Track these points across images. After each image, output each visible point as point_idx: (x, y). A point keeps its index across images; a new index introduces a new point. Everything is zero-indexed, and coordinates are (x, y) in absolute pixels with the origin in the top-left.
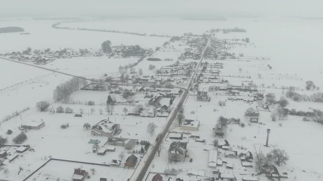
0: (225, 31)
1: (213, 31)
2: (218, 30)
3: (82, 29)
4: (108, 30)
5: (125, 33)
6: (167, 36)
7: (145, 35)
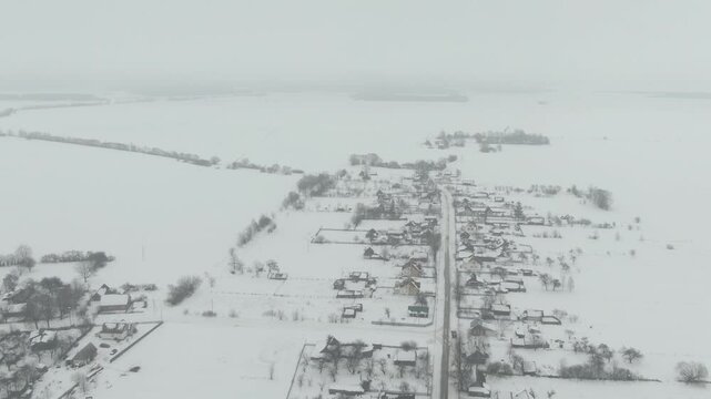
0: (487, 143)
1: (445, 141)
2: (460, 139)
3: (31, 137)
4: (102, 141)
5: (155, 152)
6: (287, 172)
7: (215, 161)
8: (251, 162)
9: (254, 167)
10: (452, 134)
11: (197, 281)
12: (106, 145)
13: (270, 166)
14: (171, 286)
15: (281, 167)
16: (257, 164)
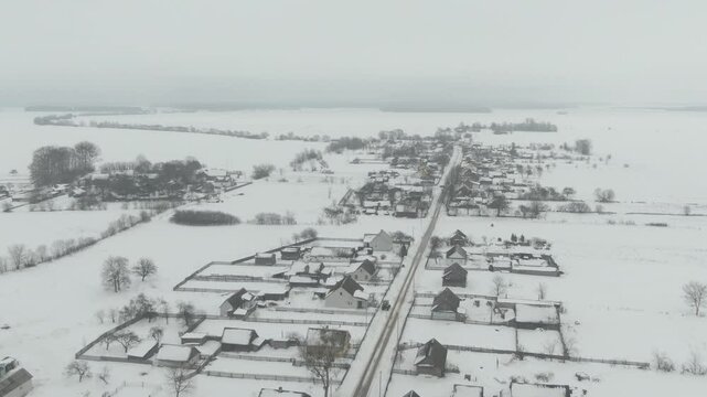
0: (498, 130)
1: (463, 128)
2: (477, 128)
3: (101, 125)
6: (327, 140)
7: (264, 136)
8: (296, 134)
9: (298, 139)
10: (471, 125)
11: (271, 168)
12: (169, 129)
13: (311, 136)
14: (255, 167)
15: (321, 136)
16: (300, 136)
